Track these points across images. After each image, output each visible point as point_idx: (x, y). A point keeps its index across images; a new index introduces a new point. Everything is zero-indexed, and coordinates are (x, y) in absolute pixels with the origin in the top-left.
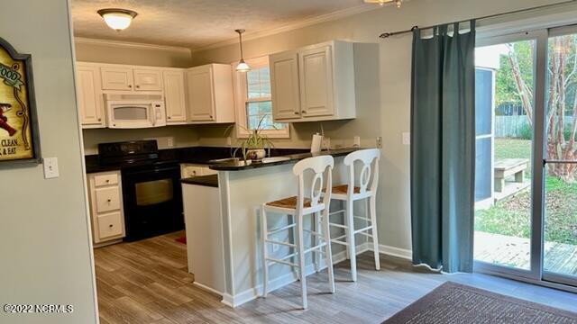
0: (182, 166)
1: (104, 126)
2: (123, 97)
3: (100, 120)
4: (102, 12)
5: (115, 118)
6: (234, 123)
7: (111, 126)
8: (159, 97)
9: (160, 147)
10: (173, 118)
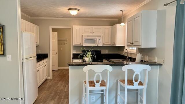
0: (104, 60)
1: (82, 45)
2: (88, 36)
3: (80, 43)
4: (69, 9)
5: (85, 43)
6: (124, 46)
7: (83, 45)
8: (100, 36)
9: (102, 53)
10: (105, 43)
